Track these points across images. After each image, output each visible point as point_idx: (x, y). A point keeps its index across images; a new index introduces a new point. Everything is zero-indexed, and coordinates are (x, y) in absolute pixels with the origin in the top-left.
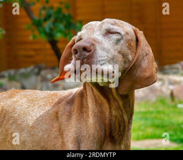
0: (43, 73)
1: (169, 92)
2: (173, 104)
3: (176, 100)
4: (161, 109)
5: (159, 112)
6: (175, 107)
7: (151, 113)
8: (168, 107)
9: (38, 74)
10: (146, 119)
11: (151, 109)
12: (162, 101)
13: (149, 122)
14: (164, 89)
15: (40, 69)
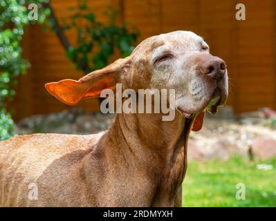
0: (80, 120)
1: (246, 148)
2: (252, 164)
3: (256, 159)
4: (235, 170)
5: (232, 175)
6: (254, 168)
7: (222, 175)
8: (245, 168)
9: (73, 121)
10: (215, 183)
11: (222, 170)
12: (237, 160)
13: (218, 188)
14: (240, 144)
15: (76, 115)
